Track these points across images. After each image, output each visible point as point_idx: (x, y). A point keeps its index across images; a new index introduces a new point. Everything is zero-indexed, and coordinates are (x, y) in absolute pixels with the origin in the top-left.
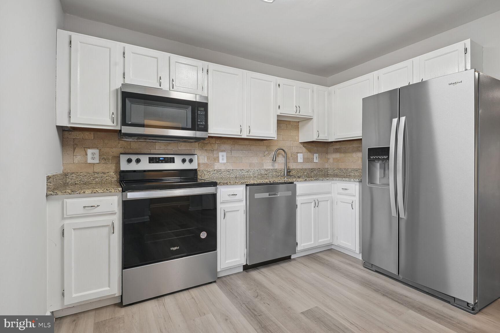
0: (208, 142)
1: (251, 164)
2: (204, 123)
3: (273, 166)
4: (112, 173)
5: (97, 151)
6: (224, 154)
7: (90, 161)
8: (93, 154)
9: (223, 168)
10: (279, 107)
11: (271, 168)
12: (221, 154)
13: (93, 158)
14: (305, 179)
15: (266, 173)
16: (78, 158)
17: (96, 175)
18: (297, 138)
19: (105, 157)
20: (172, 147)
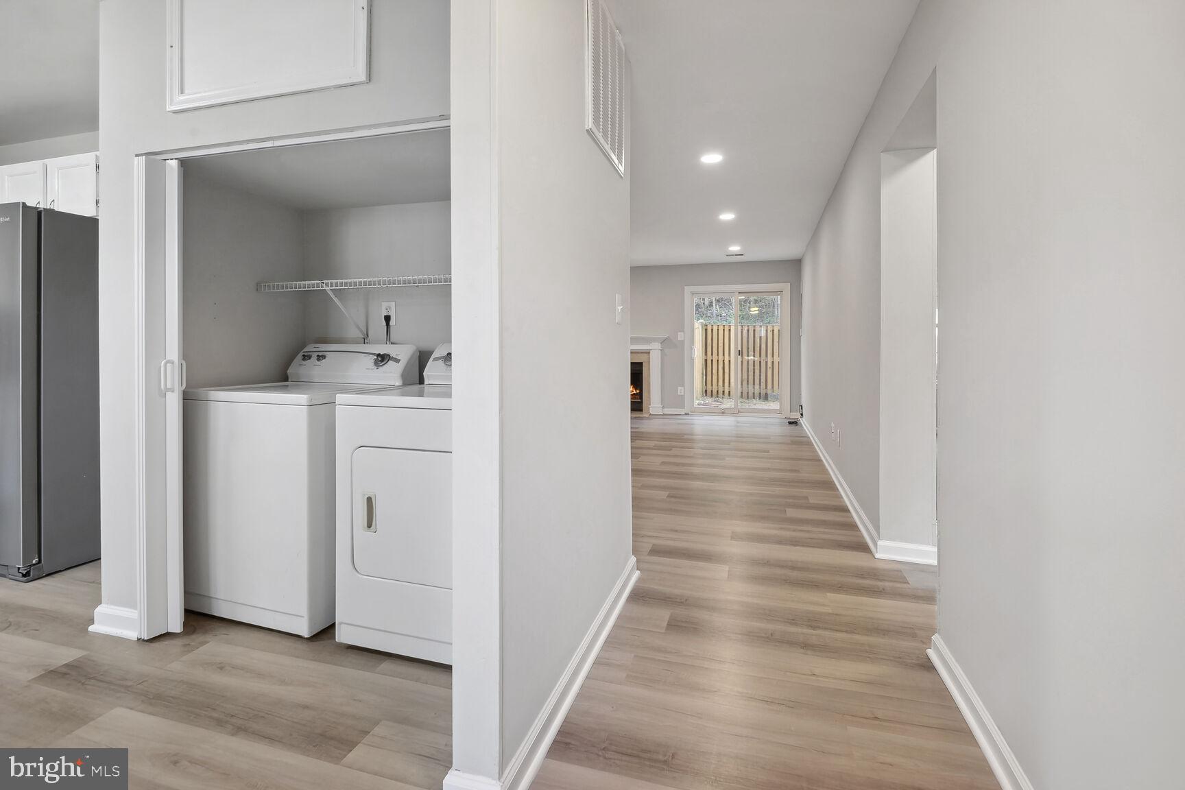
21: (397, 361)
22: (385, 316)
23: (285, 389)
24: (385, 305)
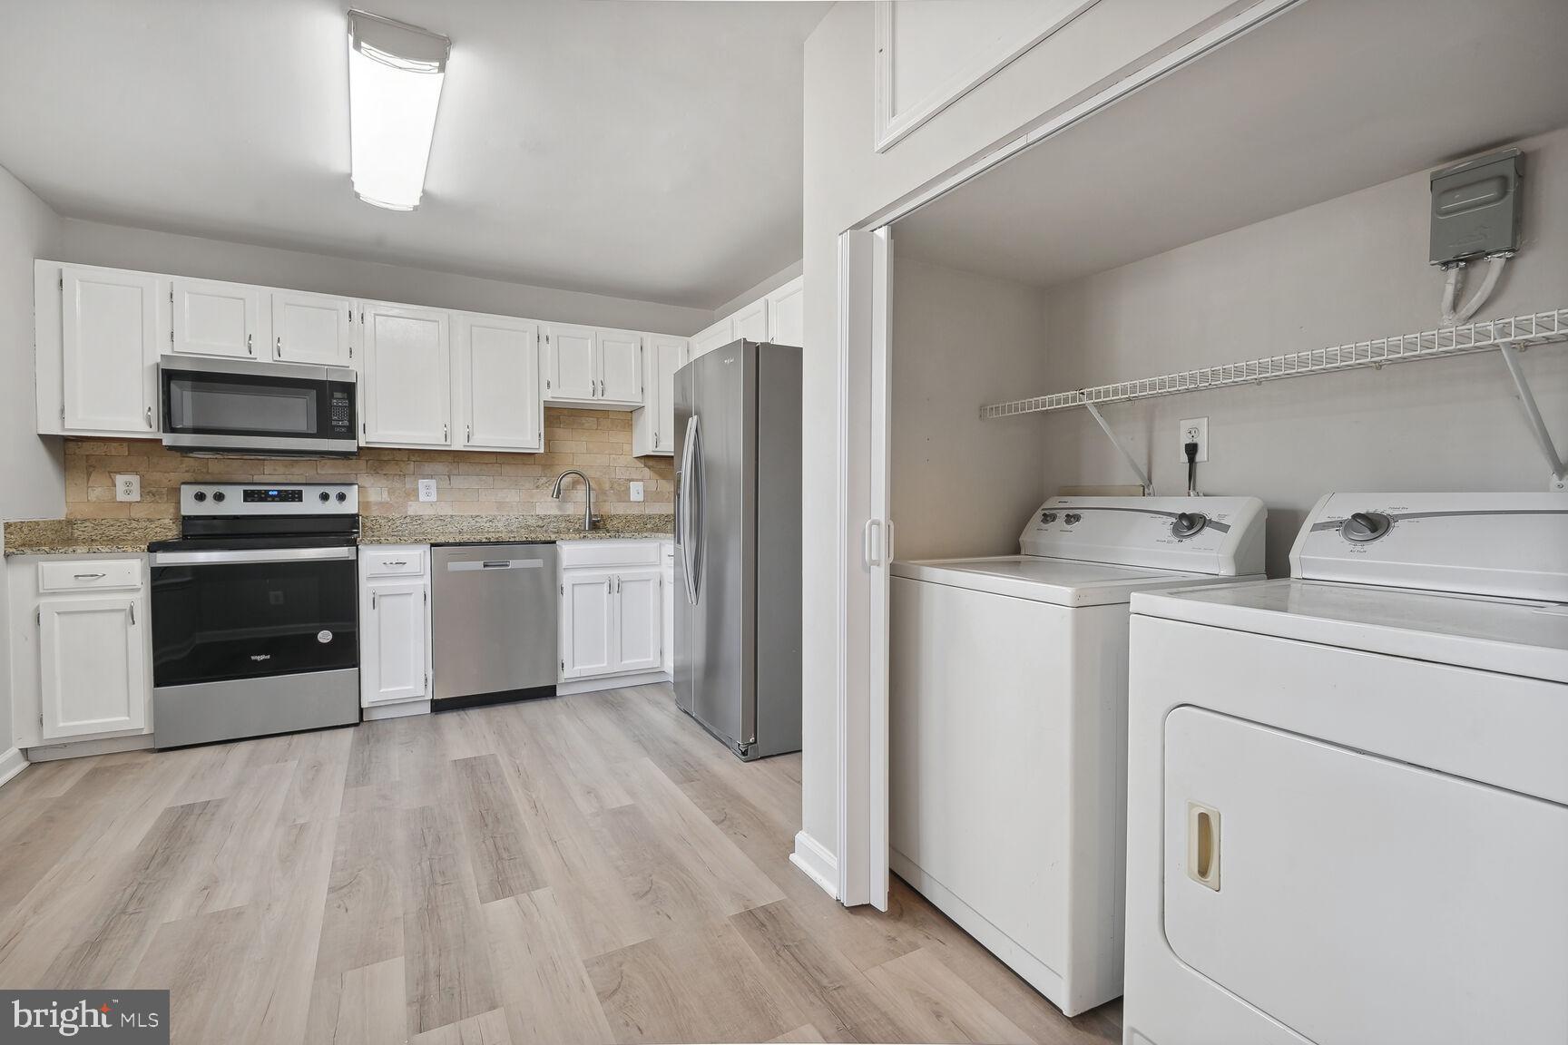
0: (390, 458)
1: (500, 505)
2: (346, 423)
3: (560, 508)
4: (167, 521)
5: (135, 480)
6: (432, 483)
7: (121, 497)
8: (128, 484)
9: (428, 512)
10: (548, 384)
11: (555, 512)
12: (422, 483)
13: (128, 493)
14: (582, 535)
15: (540, 523)
16: (97, 492)
17: (134, 524)
18: (626, 447)
19: (154, 490)
20: (300, 472)
21: (1225, 528)
22: (1187, 445)
23: (1015, 568)
24: (1186, 425)
